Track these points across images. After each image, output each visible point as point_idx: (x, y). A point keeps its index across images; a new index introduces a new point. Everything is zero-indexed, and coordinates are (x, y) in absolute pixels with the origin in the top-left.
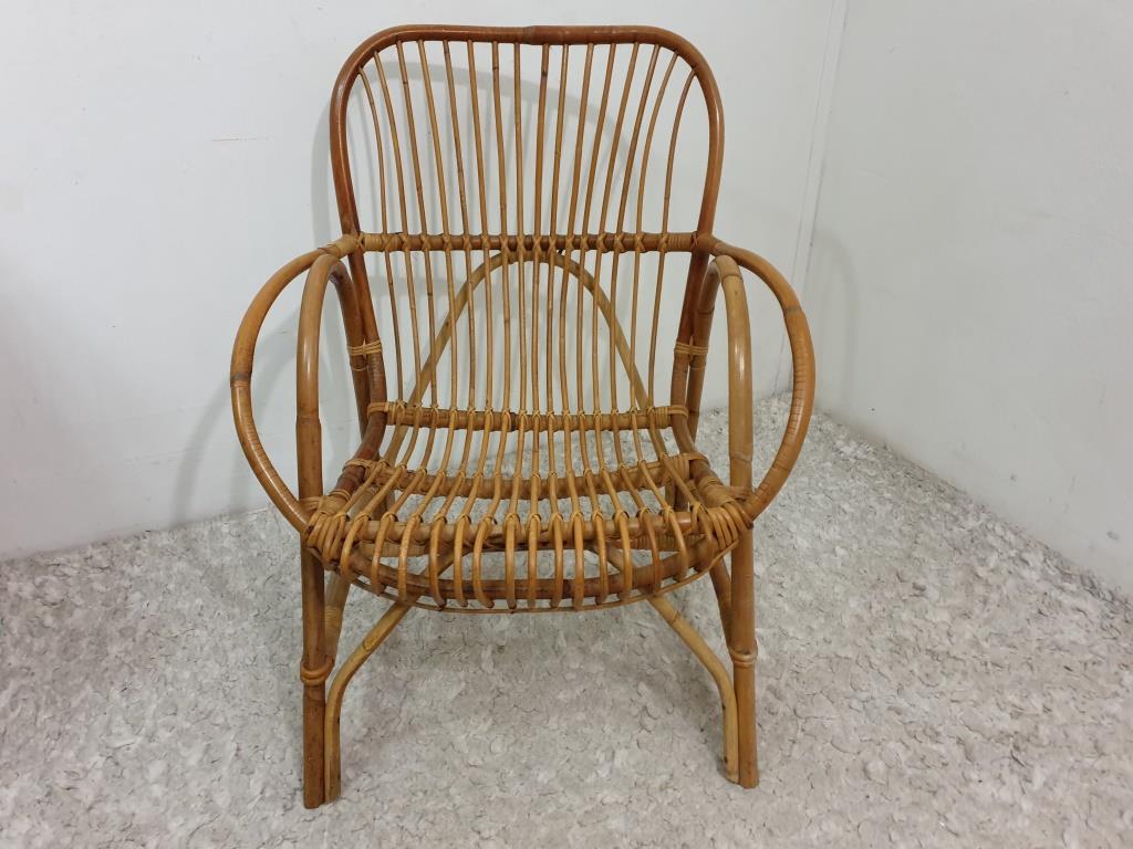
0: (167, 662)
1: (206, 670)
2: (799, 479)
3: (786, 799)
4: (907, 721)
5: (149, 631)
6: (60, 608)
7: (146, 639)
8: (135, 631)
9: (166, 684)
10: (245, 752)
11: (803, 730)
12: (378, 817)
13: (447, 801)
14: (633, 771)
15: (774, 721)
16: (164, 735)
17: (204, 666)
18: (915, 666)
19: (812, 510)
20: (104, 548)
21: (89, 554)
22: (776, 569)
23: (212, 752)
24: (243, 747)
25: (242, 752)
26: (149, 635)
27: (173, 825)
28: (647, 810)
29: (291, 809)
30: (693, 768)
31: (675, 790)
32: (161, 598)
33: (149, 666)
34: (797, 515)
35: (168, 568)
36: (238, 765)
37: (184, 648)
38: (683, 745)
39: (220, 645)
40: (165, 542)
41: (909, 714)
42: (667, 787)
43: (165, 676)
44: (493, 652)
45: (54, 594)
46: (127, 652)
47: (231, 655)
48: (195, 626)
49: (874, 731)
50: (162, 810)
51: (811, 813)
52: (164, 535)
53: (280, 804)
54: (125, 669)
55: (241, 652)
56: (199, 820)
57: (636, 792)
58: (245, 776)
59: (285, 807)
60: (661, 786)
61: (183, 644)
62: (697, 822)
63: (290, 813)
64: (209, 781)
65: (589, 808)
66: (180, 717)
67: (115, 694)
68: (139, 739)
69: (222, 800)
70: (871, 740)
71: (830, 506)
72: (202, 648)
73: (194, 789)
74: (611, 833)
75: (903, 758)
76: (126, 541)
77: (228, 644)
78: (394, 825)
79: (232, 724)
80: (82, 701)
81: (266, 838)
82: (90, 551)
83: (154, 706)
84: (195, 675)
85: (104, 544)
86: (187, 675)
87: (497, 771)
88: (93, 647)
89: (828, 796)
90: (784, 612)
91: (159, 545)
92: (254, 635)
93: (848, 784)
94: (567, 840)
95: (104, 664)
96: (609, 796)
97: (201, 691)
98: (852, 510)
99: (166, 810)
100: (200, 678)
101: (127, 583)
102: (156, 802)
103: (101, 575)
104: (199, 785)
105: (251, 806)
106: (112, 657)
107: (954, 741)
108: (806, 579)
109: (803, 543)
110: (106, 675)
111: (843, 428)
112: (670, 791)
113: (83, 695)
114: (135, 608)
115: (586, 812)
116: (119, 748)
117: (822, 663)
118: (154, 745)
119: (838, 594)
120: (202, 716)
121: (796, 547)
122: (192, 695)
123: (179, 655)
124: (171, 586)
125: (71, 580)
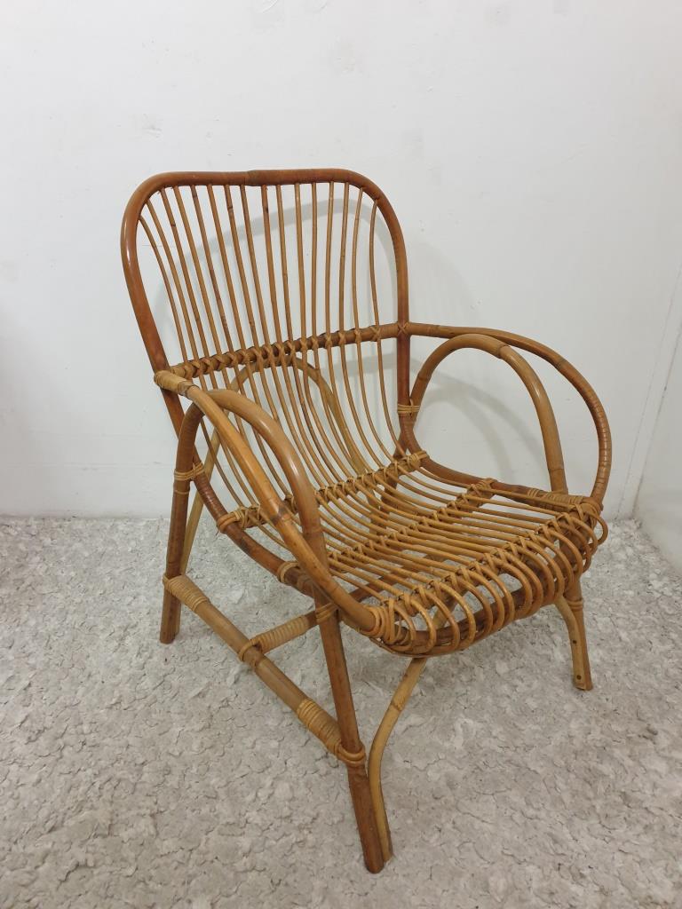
0: (28, 610)
1: (48, 623)
3: (400, 878)
4: (560, 852)
5: (30, 585)
7: (26, 590)
8: (24, 582)
9: (18, 626)
10: (33, 690)
11: (454, 823)
12: (83, 768)
14: (287, 803)
15: (433, 805)
17: (49, 620)
18: (598, 804)
20: (42, 522)
21: (29, 524)
22: (519, 672)
23: (13, 681)
24: (34, 685)
25: (30, 688)
26: (30, 588)
28: (277, 841)
29: (34, 741)
30: (336, 820)
31: (310, 832)
32: (51, 565)
33: (16, 610)
35: (70, 546)
36: (21, 697)
37: (44, 604)
39: (67, 608)
40: (80, 527)
41: (565, 847)
42: (304, 828)
43: (20, 619)
44: (242, 671)
46: (9, 596)
47: (70, 617)
48: (59, 591)
49: (518, 849)
52: (82, 522)
53: (27, 735)
54: (2, 607)
55: (76, 616)
57: (277, 823)
58: (21, 707)
59: (29, 738)
60: (301, 824)
61: (45, 601)
62: (311, 868)
63: (31, 745)
65: (231, 820)
66: (11, 651)
70: (512, 856)
71: (609, 631)
72: (54, 608)
74: (236, 849)
75: (535, 885)
76: (57, 521)
77: (72, 608)
78: (89, 779)
79: (38, 667)
82: (32, 521)
84: (37, 624)
85: (44, 519)
86: (32, 622)
87: (186, 765)
89: (439, 891)
90: (505, 712)
91: (74, 528)
92: (92, 608)
93: (465, 888)
94: (200, 840)
96: (253, 816)
97: (35, 636)
98: (628, 640)
100: (39, 628)
101: (39, 549)
103: (26, 538)
105: (10, 730)
107: (597, 888)
108: (543, 690)
111: (664, 563)
112: (306, 832)
114: (32, 567)
115: (228, 823)
117: (510, 770)
119: (565, 711)
120: (24, 655)
121: (552, 658)
122: (28, 638)
123: (38, 607)
124: (63, 559)
125: (10, 538)
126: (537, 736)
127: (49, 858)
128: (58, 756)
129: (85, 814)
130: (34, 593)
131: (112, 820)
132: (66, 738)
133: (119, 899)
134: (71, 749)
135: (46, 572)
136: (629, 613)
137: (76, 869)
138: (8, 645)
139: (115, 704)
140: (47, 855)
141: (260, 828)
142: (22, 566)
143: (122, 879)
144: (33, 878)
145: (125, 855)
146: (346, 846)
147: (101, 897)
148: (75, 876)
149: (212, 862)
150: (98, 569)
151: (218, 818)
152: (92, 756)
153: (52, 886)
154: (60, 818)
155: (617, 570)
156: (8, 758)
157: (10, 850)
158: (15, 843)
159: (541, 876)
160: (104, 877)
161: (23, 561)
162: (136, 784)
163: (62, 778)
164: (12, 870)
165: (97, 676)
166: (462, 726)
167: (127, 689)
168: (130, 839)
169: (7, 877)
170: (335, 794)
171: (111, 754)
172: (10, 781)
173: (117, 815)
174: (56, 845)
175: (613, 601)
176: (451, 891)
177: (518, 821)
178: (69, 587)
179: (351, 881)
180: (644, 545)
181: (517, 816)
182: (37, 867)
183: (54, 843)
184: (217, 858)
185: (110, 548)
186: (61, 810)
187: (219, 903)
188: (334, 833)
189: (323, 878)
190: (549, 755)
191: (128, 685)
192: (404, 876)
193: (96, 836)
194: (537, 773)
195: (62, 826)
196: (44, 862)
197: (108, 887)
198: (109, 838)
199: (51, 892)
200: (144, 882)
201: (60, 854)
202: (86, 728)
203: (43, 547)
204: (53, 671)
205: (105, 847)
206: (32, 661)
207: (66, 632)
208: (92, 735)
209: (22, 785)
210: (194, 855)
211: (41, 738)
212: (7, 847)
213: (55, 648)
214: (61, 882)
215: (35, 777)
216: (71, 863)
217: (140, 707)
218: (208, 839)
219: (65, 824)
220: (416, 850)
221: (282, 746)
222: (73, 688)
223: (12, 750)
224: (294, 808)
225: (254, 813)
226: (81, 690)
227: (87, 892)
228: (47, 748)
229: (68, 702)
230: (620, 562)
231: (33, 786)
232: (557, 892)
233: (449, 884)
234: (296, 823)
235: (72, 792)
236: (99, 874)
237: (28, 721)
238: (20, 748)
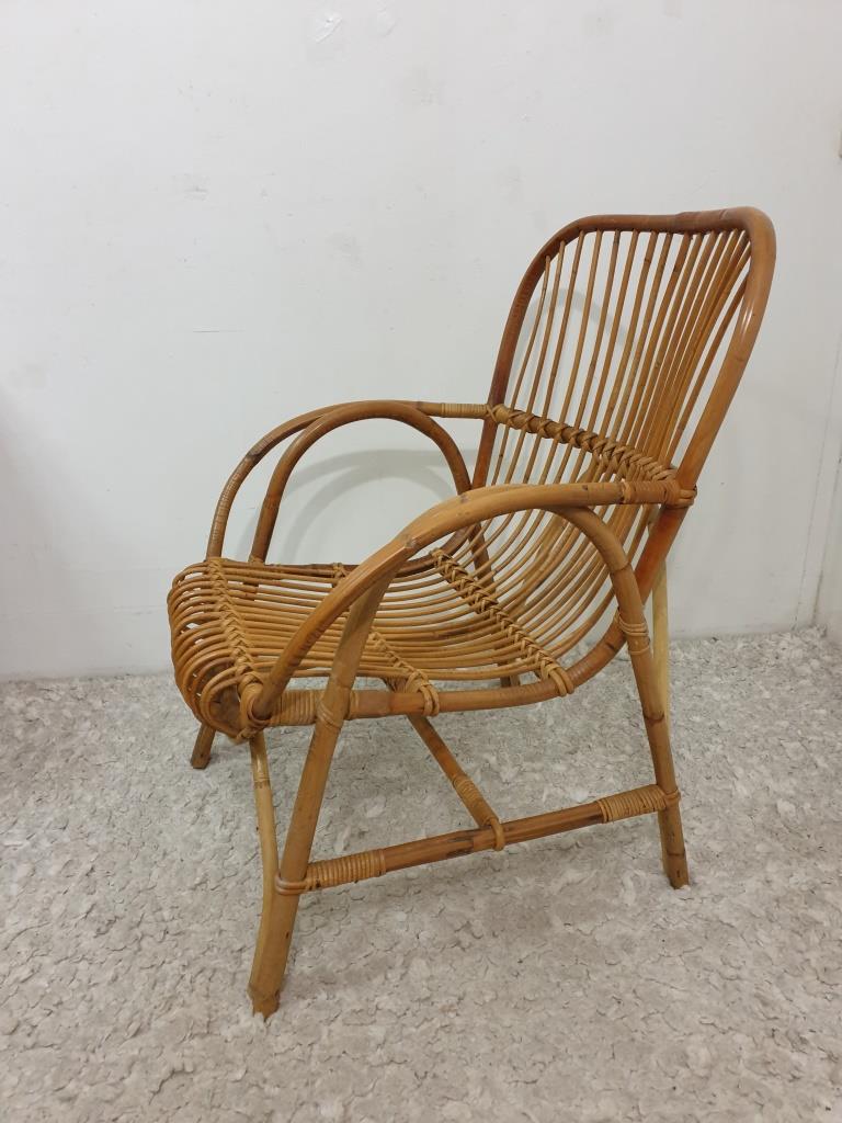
0: (82, 785)
1: (107, 798)
2: (777, 723)
3: (576, 1060)
4: (772, 1016)
5: (81, 756)
6: (32, 723)
7: (77, 762)
8: (73, 753)
9: (71, 803)
10: (97, 875)
11: (634, 991)
12: (167, 960)
13: (233, 962)
14: (424, 983)
15: (607, 973)
16: (45, 844)
17: (109, 794)
18: (813, 956)
19: (776, 758)
20: (88, 683)
21: (74, 686)
23: (71, 867)
24: (97, 869)
25: (94, 873)
26: (81, 759)
27: (9, 921)
28: (417, 1027)
29: (104, 933)
30: (487, 999)
31: (457, 1015)
32: (105, 731)
33: (66, 785)
34: (755, 760)
35: (126, 707)
36: (84, 883)
37: (101, 776)
38: (491, 972)
39: (129, 779)
40: (136, 685)
41: (777, 1009)
42: (449, 1010)
43: (73, 795)
44: (352, 835)
45: (33, 713)
46: (57, 769)
47: (133, 789)
48: (118, 760)
49: (719, 1016)
50: (10, 906)
51: (597, 1085)
52: (138, 679)
53: (96, 926)
54: (49, 784)
55: (141, 788)
56: (30, 922)
57: (415, 1007)
58: (85, 895)
59: (99, 930)
60: (444, 1006)
61: (101, 773)
62: (463, 1056)
63: (101, 938)
64: (54, 891)
66: (65, 833)
67: (31, 802)
68: (27, 843)
69: (56, 910)
70: (712, 1024)
71: (801, 756)
72: (114, 780)
73: (40, 896)
74: (368, 1040)
75: (746, 1055)
76: (106, 680)
77: (135, 779)
78: (176, 972)
79: (100, 847)
80: (5, 803)
81: (70, 953)
82: (76, 683)
83: (51, 819)
84: (95, 800)
85: (91, 680)
86: (89, 798)
88: (37, 761)
89: (626, 1073)
91: (129, 687)
92: (159, 776)
93: (658, 1065)
94: (321, 1033)
95: (37, 776)
96: (385, 1001)
97: (94, 813)
98: (826, 766)
99: (14, 907)
100: (98, 804)
101: (88, 714)
102: (9, 898)
103: (73, 703)
104: (47, 892)
105: (73, 922)
106: (45, 770)
107: (824, 1055)
109: (742, 791)
110: (34, 785)
112: (452, 1015)
113: (8, 797)
114: (82, 735)
115: (354, 1011)
116: (8, 847)
117: (698, 926)
118: (35, 851)
119: (758, 853)
120: (81, 836)
121: (734, 794)
122: (84, 815)
123: (94, 780)
124: (119, 723)
125: (51, 704)
126: (727, 884)
127: (137, 1067)
128: (136, 948)
129: (176, 1011)
130: (87, 764)
131: (210, 1016)
132: (143, 927)
133: (229, 1109)
134: (151, 939)
135: (100, 739)
136: (822, 735)
137: (171, 1077)
138: (61, 825)
139: (199, 884)
140: (133, 1064)
141: (395, 1014)
142: (70, 734)
143: (229, 1085)
144: (119, 1091)
145: (230, 1056)
146: (503, 1027)
147: (206, 1109)
148: (172, 1084)
149: (339, 1057)
150: (163, 732)
151: (340, 1005)
152: (176, 946)
153: (143, 1100)
154: (145, 1020)
155: (802, 687)
156: (75, 954)
157: (87, 1061)
158: (94, 1052)
159: (753, 1045)
160: (207, 1084)
161: (69, 729)
162: (235, 974)
163: (144, 973)
164: (92, 1085)
165: (174, 854)
166: (632, 879)
167: (212, 866)
168: (235, 1037)
169: (85, 1093)
170: (483, 970)
171: (201, 941)
172: (80, 980)
173: (217, 1011)
174: (142, 1052)
175: (802, 723)
176: (641, 1071)
177: (717, 985)
178: (129, 754)
179: (514, 1068)
180: (832, 655)
181: (714, 978)
182: (123, 1079)
183: (140, 1050)
184: (344, 1052)
185: (176, 707)
186: (146, 1010)
187: (353, 1105)
188: (486, 1013)
189: (479, 1066)
190: (745, 905)
191: (213, 861)
192: (580, 1057)
193: (192, 1037)
194: (732, 927)
195: (149, 1029)
196: (130, 1073)
197: (213, 1095)
198: (208, 1039)
199: (142, 1107)
200: (257, 1085)
201: (149, 1061)
202: (166, 914)
203: (94, 711)
204: (120, 851)
205: (204, 1049)
206: (92, 842)
207: (132, 806)
208: (175, 922)
209: (94, 984)
210: (316, 1049)
211: (113, 930)
212: (83, 1059)
213: (118, 826)
214: (155, 1093)
215: (110, 974)
216: (164, 1071)
217: (231, 885)
218: (330, 1031)
219: (153, 1026)
220: (592, 1027)
221: (410, 918)
222: (146, 869)
223: (78, 945)
224: (435, 988)
225: (385, 997)
226: (156, 872)
227: (187, 1104)
228: (121, 941)
229: (141, 887)
230: (804, 678)
231: (109, 984)
232: (774, 1062)
233: (638, 1062)
234: (439, 1006)
235: (157, 988)
236: (199, 1082)
237: (93, 911)
238: (88, 942)
